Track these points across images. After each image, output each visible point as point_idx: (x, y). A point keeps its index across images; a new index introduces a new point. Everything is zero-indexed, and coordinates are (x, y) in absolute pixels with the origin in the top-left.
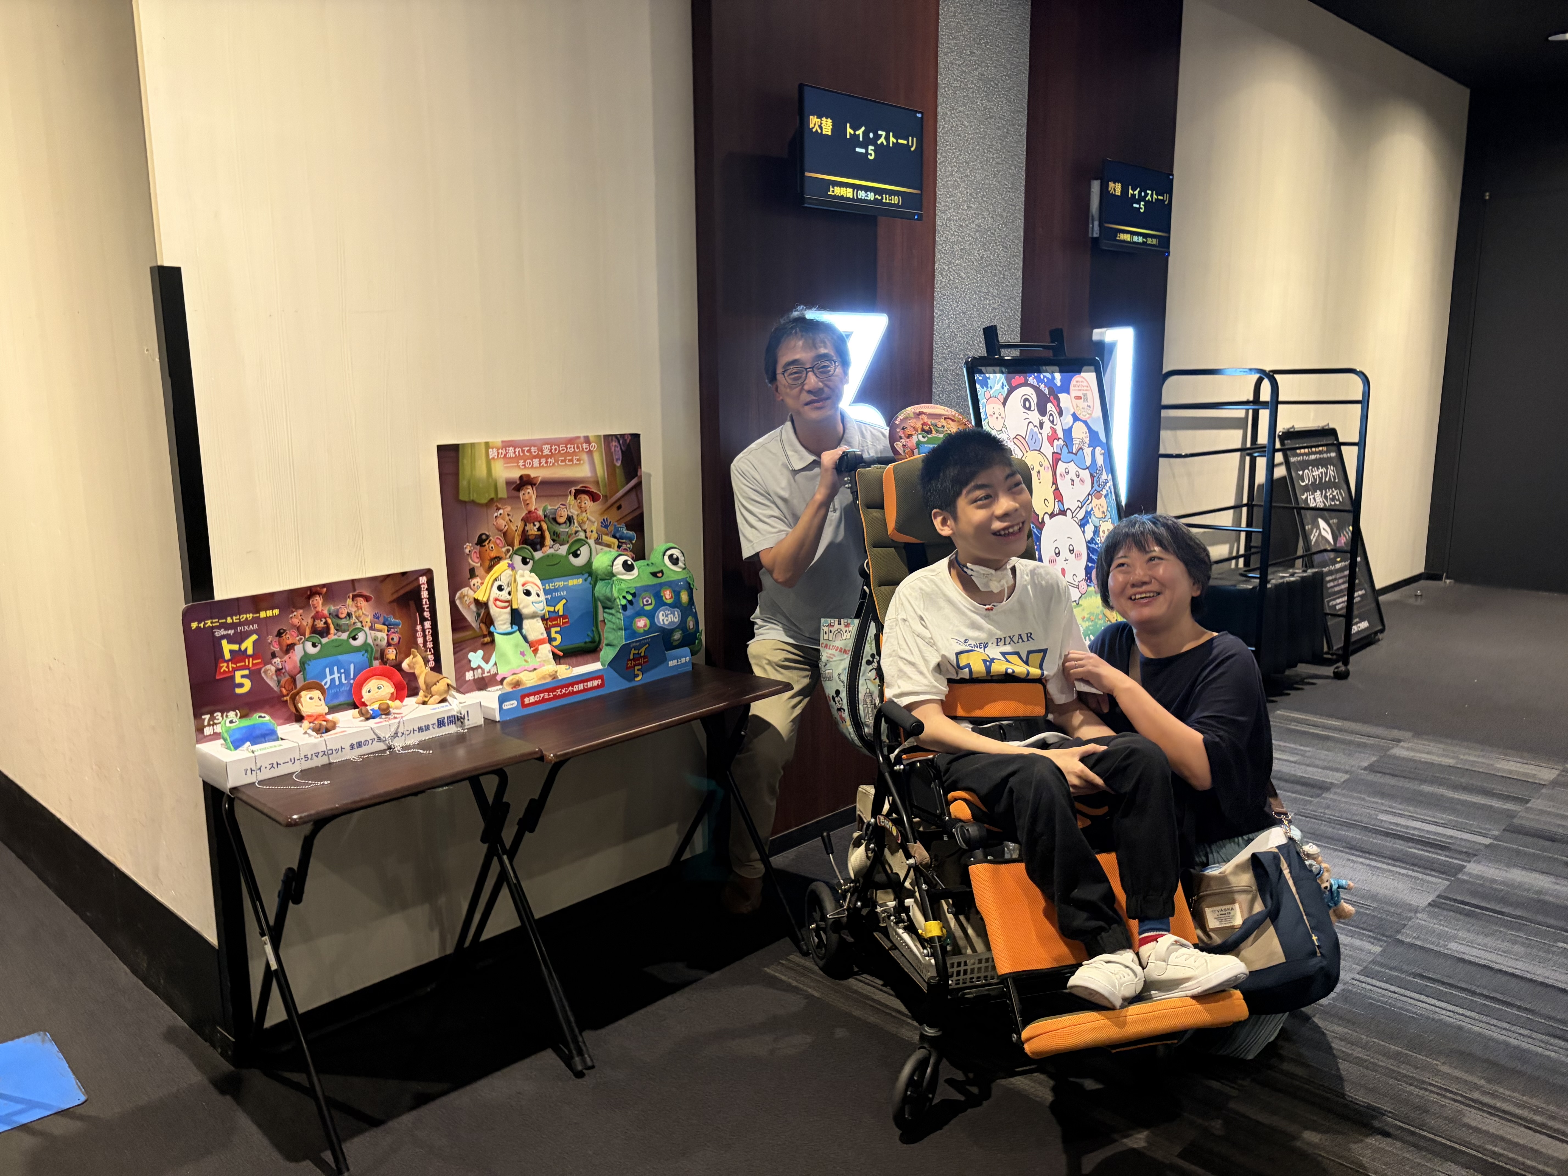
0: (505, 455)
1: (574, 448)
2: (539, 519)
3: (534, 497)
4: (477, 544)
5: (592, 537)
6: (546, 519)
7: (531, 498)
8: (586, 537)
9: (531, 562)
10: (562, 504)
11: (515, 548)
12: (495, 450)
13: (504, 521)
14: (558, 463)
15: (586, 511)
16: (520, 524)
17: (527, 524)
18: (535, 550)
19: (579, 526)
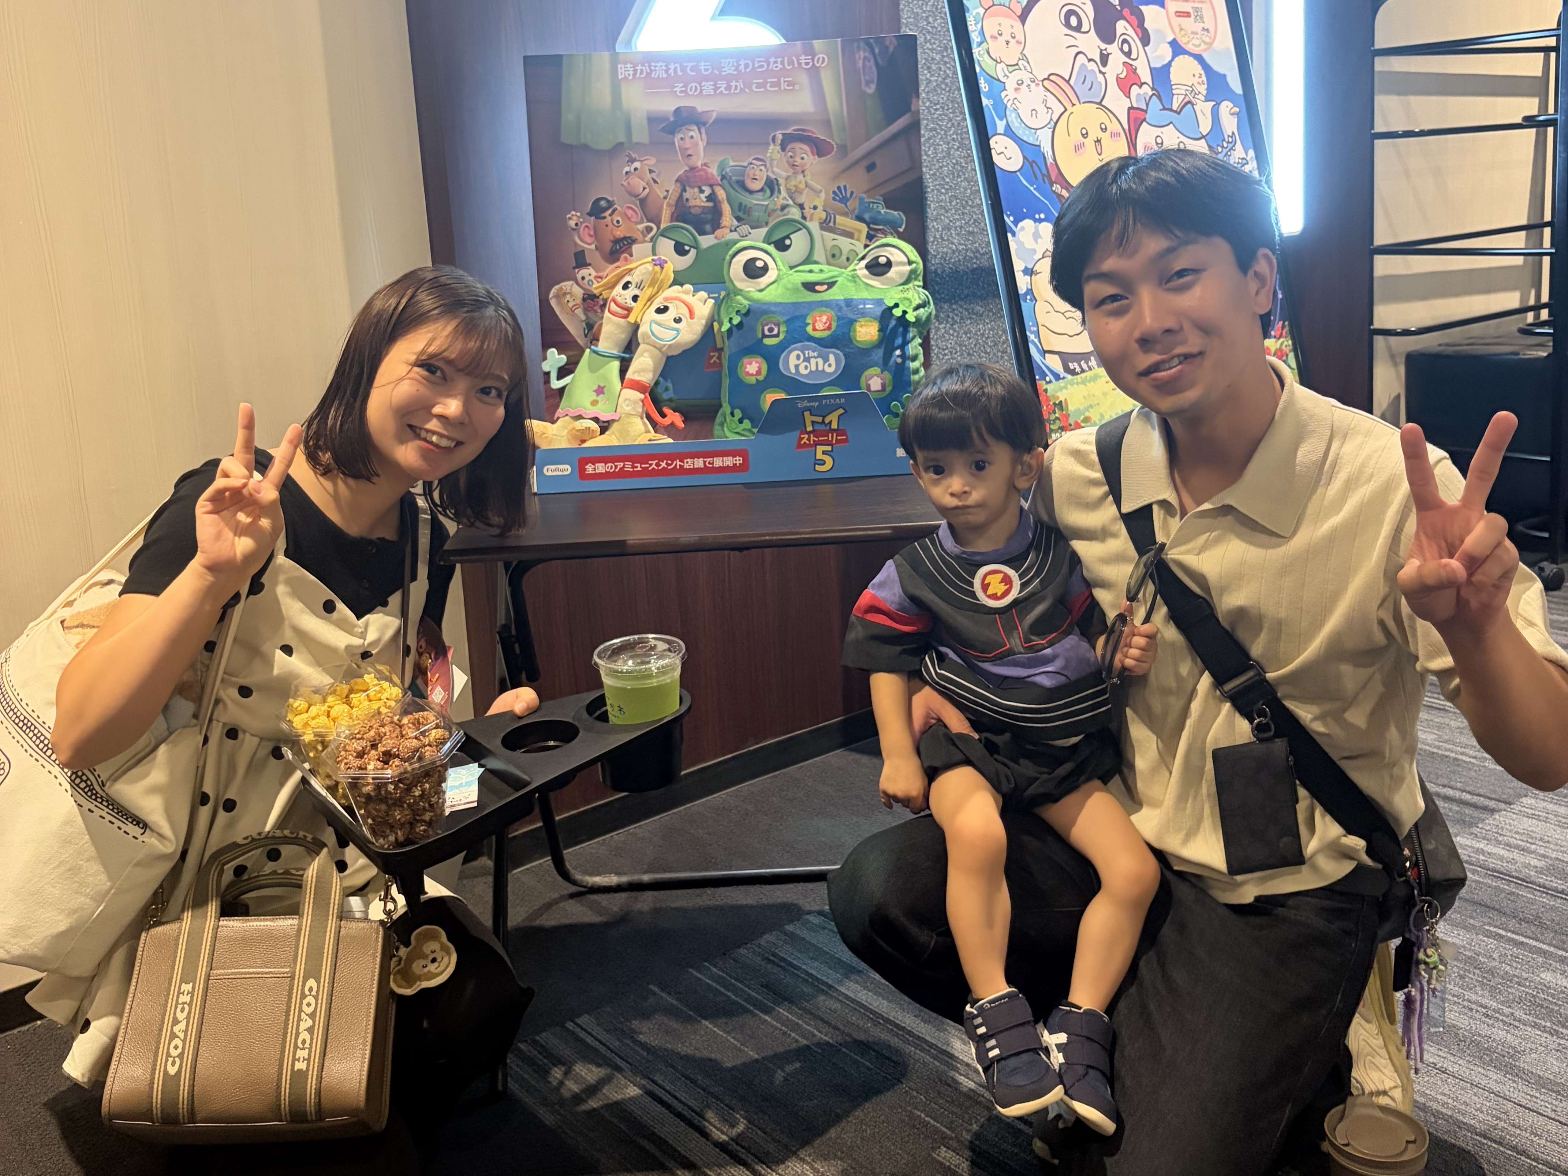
0: (649, 74)
1: (782, 63)
3: (701, 145)
4: (590, 214)
5: (816, 217)
6: (724, 181)
7: (696, 145)
8: (804, 218)
9: (693, 252)
10: (754, 159)
12: (629, 65)
13: (643, 180)
14: (751, 89)
15: (803, 172)
16: (673, 188)
17: (687, 188)
18: (702, 233)
19: (791, 198)
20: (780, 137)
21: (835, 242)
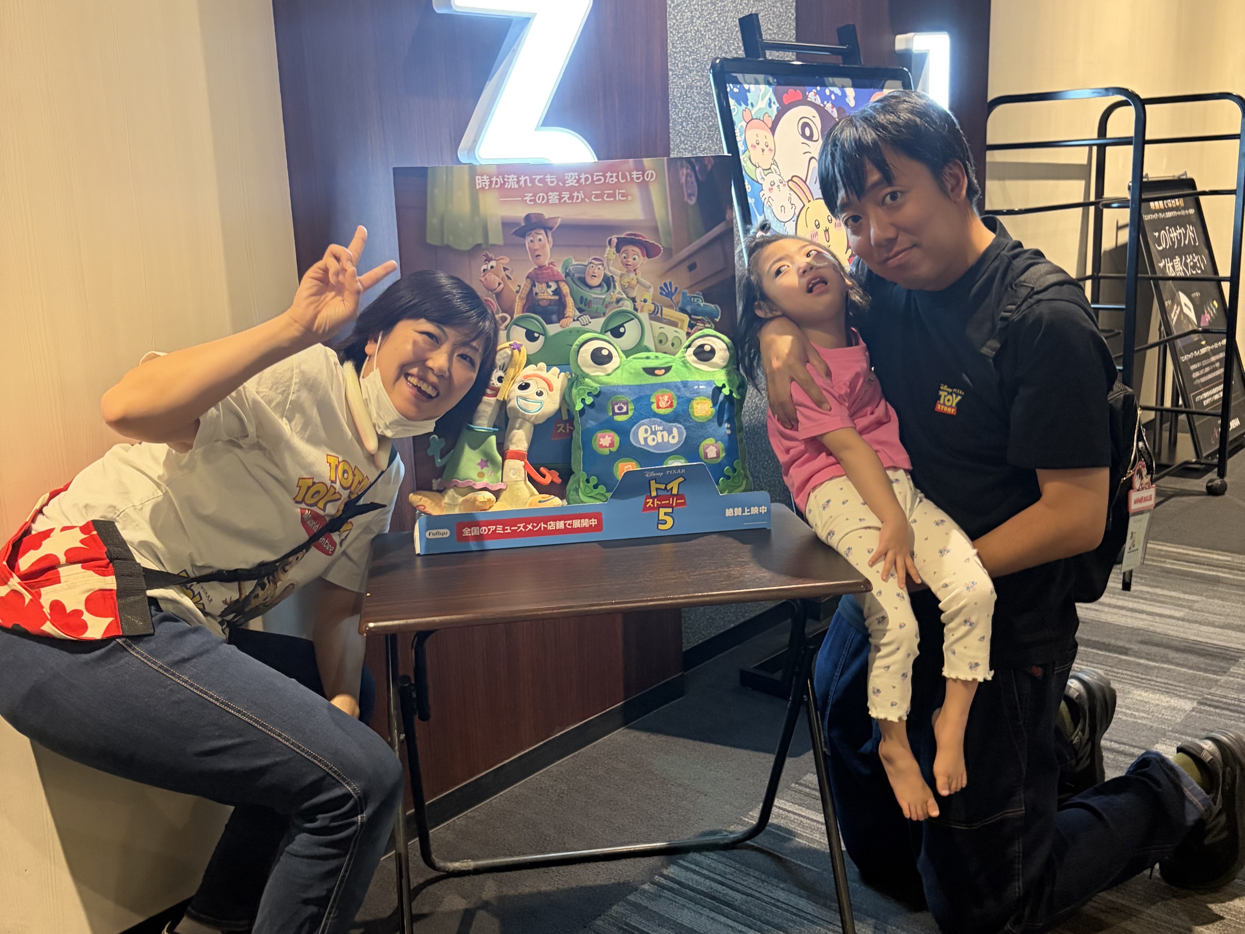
2: (557, 278)
3: (548, 247)
5: (646, 309)
7: (544, 247)
8: (636, 309)
10: (595, 259)
11: (516, 317)
12: (485, 177)
13: (499, 277)
14: (590, 199)
15: (635, 270)
16: (524, 284)
17: (536, 284)
18: (549, 322)
19: (625, 292)
20: (615, 241)
21: (662, 330)
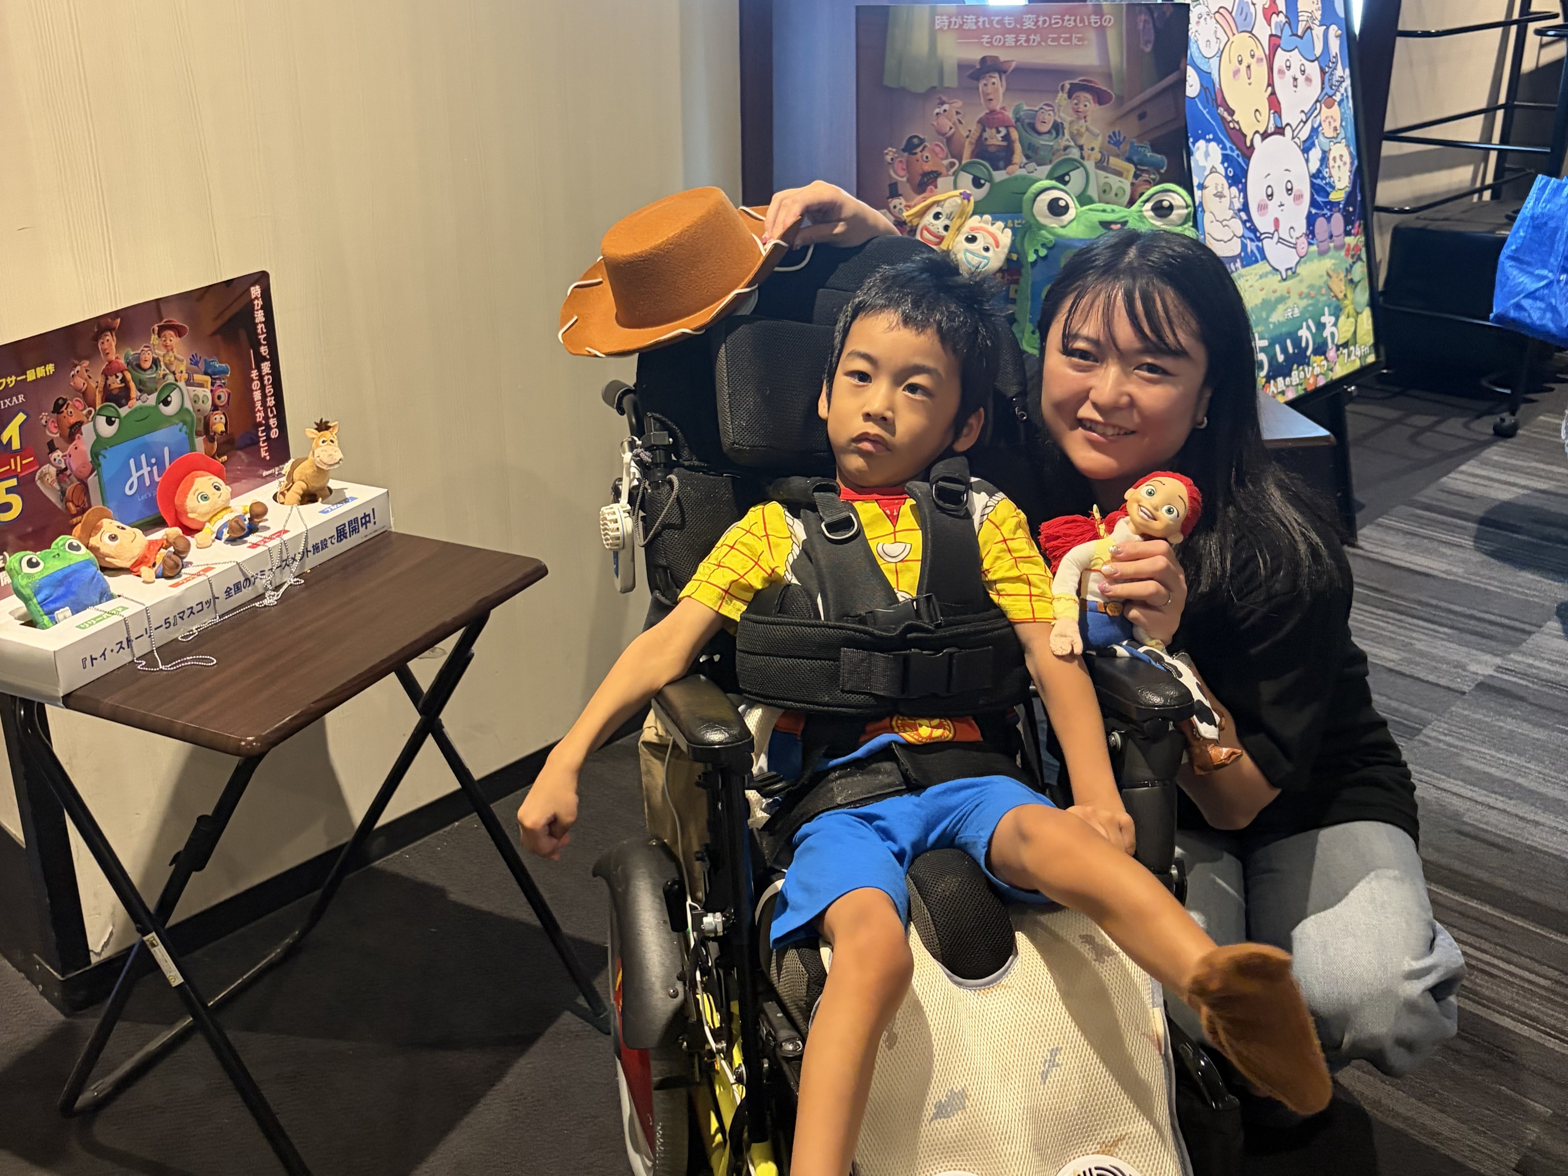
0: (961, 26)
1: (1075, 21)
2: (1007, 124)
3: (1001, 91)
4: (904, 150)
5: (1092, 158)
6: (1019, 124)
7: (997, 90)
8: (1082, 158)
9: (987, 185)
10: (1046, 105)
11: (964, 162)
12: (945, 17)
13: (950, 120)
14: (1046, 42)
15: (1085, 117)
16: (974, 128)
17: (987, 129)
18: (996, 168)
19: (1073, 139)
20: (1067, 86)
21: (1106, 180)
